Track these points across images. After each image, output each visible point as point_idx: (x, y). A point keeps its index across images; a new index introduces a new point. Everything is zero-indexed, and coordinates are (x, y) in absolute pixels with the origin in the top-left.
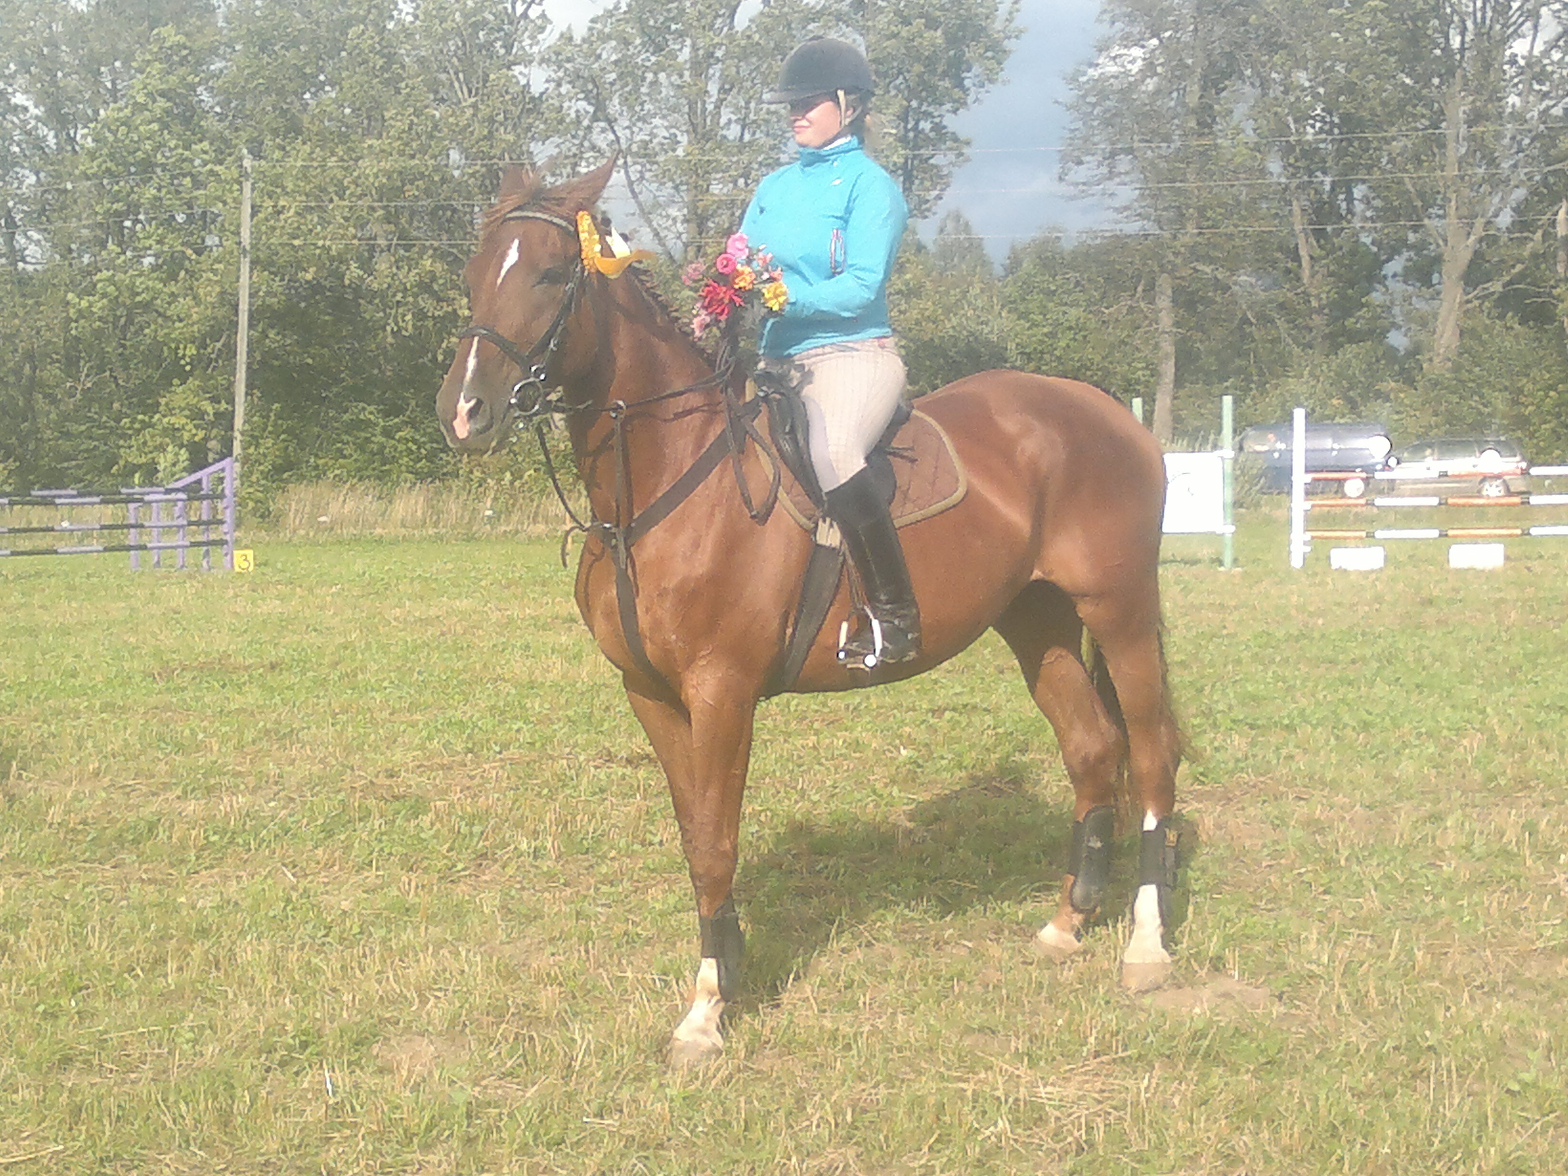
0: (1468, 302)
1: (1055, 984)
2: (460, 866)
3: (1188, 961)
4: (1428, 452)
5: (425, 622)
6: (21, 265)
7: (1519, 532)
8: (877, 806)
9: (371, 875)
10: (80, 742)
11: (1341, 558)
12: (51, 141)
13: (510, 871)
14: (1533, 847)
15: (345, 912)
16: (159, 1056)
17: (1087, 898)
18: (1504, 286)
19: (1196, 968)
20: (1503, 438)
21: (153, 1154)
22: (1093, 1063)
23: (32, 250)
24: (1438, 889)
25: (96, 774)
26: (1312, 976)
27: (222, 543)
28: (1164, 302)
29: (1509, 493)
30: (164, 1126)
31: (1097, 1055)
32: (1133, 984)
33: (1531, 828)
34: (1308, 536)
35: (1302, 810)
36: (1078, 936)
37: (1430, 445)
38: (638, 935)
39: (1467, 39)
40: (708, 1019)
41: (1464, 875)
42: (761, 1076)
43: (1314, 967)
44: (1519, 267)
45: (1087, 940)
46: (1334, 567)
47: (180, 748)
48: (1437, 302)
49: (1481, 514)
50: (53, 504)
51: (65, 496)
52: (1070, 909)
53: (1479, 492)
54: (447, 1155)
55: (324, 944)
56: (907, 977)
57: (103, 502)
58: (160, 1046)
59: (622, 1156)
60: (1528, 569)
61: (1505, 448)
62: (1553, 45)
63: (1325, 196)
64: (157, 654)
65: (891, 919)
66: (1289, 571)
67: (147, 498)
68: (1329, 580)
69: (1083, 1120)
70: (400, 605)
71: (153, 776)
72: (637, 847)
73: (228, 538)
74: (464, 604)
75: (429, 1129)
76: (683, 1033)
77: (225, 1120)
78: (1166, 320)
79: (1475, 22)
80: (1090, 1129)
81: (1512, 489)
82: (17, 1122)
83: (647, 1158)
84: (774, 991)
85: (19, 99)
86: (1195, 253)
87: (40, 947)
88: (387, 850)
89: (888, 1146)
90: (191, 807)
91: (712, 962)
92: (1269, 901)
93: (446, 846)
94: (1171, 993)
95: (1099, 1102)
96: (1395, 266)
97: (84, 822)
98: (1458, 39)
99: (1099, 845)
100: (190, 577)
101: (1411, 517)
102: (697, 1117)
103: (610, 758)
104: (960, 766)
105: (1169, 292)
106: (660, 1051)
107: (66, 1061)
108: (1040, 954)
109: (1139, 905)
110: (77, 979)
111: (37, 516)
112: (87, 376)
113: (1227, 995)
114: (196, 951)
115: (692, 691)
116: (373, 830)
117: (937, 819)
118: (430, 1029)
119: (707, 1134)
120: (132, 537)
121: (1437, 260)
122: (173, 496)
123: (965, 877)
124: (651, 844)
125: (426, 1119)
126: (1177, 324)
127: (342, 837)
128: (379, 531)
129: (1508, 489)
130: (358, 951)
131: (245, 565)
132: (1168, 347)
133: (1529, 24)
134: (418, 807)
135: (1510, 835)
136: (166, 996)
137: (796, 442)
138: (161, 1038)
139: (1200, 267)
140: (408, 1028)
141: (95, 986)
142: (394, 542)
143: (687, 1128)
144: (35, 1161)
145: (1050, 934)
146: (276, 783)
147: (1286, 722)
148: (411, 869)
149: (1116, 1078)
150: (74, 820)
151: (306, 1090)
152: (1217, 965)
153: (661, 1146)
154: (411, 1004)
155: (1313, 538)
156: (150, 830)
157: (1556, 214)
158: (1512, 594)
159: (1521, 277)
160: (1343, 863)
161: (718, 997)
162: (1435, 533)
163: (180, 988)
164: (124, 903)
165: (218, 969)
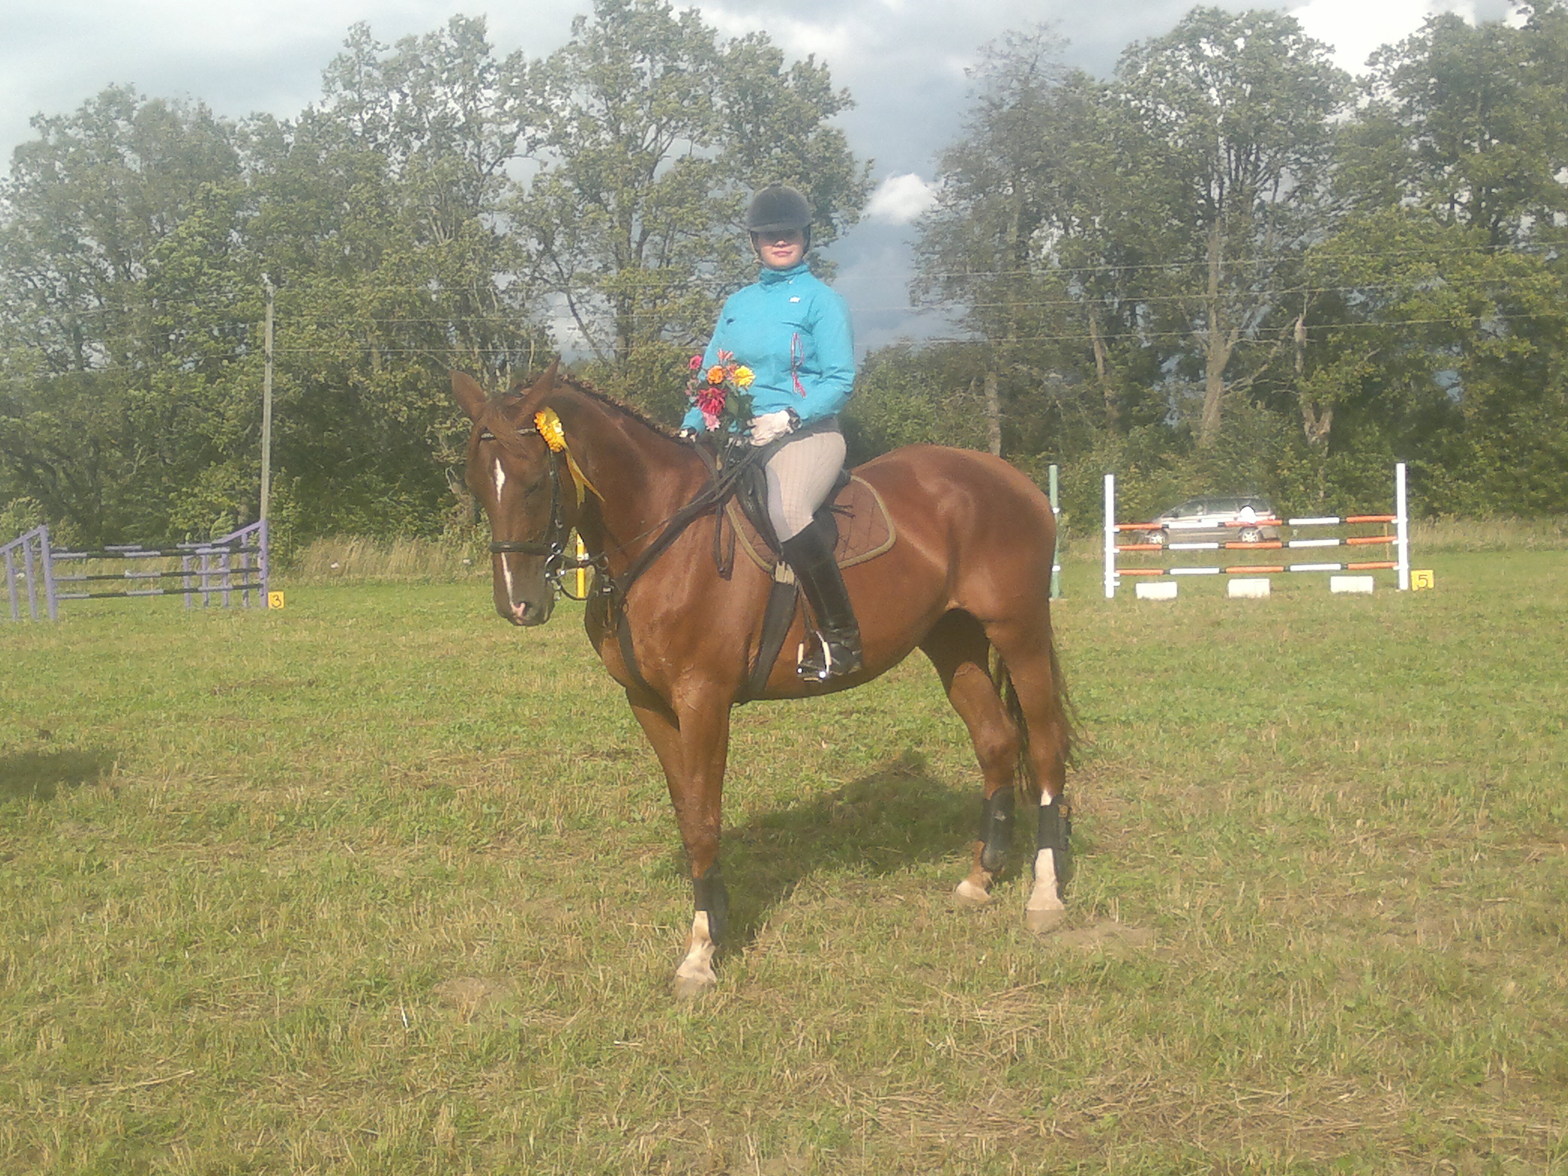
0: (1227, 392)
1: (975, 928)
2: (485, 841)
3: (1079, 907)
4: (1200, 508)
5: (429, 647)
6: (86, 369)
7: (1281, 569)
8: (812, 789)
9: (415, 849)
10: (163, 745)
11: (1144, 590)
12: (111, 272)
13: (525, 844)
14: (1334, 813)
15: (398, 879)
16: (262, 996)
17: (994, 860)
18: (1254, 381)
19: (1085, 913)
20: (1257, 497)
21: (267, 1075)
22: (1014, 991)
23: (96, 358)
24: (1264, 850)
25: (182, 771)
26: (1176, 918)
27: (258, 586)
28: (991, 393)
29: (1262, 539)
30: (275, 1054)
31: (1016, 985)
32: (1036, 927)
33: (1330, 799)
34: (1117, 575)
35: (1147, 788)
36: (989, 888)
37: (1201, 503)
38: (636, 893)
39: (1225, 193)
40: (703, 960)
41: (1283, 837)
42: (750, 1005)
43: (1178, 911)
44: (1264, 368)
45: (996, 892)
46: (1139, 596)
47: (245, 748)
48: (1202, 394)
49: (1243, 555)
50: (123, 557)
51: (132, 549)
52: (981, 869)
53: (1240, 538)
54: (506, 1073)
55: (382, 905)
56: (856, 925)
57: (162, 555)
58: (262, 988)
59: (648, 1071)
60: (1289, 597)
61: (1259, 506)
62: (1291, 195)
63: (1115, 313)
64: (215, 675)
65: (836, 877)
66: (1105, 601)
67: (198, 551)
68: (1136, 607)
69: (1015, 1037)
70: (405, 634)
71: (227, 772)
72: (624, 823)
73: (262, 582)
74: (457, 632)
75: (489, 1052)
76: (684, 971)
77: (323, 1046)
78: (993, 407)
79: (1230, 179)
80: (1021, 1042)
81: (1265, 536)
82: (153, 1051)
83: (668, 1072)
84: (751, 936)
85: (87, 241)
86: (1015, 357)
87: (156, 911)
88: (425, 828)
89: (861, 1060)
90: (262, 796)
91: (704, 913)
92: (1132, 860)
93: (473, 824)
94: (1067, 933)
95: (1023, 1022)
96: (1171, 364)
97: (177, 810)
98: (1218, 191)
99: (1003, 817)
100: (235, 613)
101: (1190, 558)
102: (705, 1039)
103: (592, 752)
104: (872, 757)
105: (995, 386)
106: (667, 985)
107: (187, 1002)
108: (956, 905)
109: (1038, 864)
110: (187, 936)
111: (107, 566)
112: (141, 456)
113: (1112, 935)
114: (283, 912)
115: (678, 701)
116: (411, 813)
117: (860, 799)
118: (480, 971)
119: (713, 1052)
120: (187, 582)
121: (1202, 363)
122: (217, 550)
123: (887, 844)
124: (635, 820)
125: (486, 1045)
126: (1002, 411)
127: (387, 818)
128: (378, 576)
129: (1262, 537)
130: (413, 910)
131: (277, 603)
132: (995, 429)
133: (1271, 181)
134: (447, 795)
135: (1315, 805)
136: (261, 949)
137: (756, 502)
138: (262, 982)
139: (1020, 367)
140: (461, 972)
141: (202, 941)
142: (391, 584)
143: (698, 1048)
144: (170, 1083)
145: (965, 887)
146: (327, 776)
147: (1123, 718)
148: (446, 844)
149: (1034, 1002)
150: (170, 807)
151: (387, 1022)
152: (1102, 910)
153: (678, 1062)
154: (460, 953)
155: (1121, 575)
156: (232, 814)
157: (1294, 325)
158: (1280, 617)
159: (1265, 375)
160: (1186, 828)
161: (710, 941)
162: (1216, 571)
163: (272, 941)
164: (217, 874)
165: (301, 926)
